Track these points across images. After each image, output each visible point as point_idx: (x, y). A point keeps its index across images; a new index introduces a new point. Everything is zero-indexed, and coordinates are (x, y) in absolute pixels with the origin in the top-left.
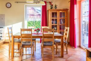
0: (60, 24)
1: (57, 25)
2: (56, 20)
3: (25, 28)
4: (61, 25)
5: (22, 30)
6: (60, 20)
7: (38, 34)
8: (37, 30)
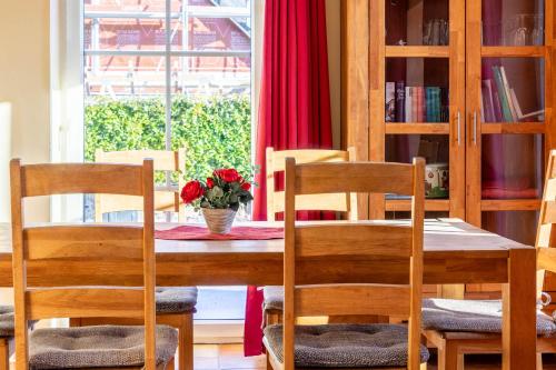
0: (482, 126)
1: (454, 129)
2: (436, 72)
3: (56, 158)
4: (493, 128)
5: (25, 180)
6: (486, 73)
7: (217, 235)
8: (216, 191)
